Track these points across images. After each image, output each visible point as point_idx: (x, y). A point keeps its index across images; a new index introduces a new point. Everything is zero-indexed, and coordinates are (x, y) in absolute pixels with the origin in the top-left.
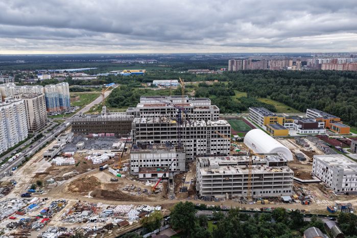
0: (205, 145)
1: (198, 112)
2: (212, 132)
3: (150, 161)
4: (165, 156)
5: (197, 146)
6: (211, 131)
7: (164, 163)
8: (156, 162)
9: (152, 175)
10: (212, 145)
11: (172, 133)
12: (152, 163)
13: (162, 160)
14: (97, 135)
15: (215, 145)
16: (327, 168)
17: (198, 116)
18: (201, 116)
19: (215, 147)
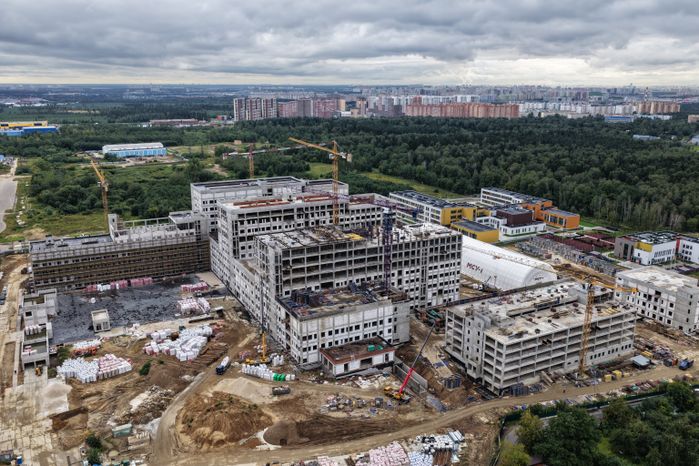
0: (418, 280)
1: (358, 211)
2: (431, 250)
3: (343, 330)
4: (371, 314)
5: (404, 283)
6: (429, 247)
7: (370, 330)
8: (354, 330)
9: (363, 362)
10: (430, 277)
11: (356, 261)
12: (345, 335)
13: (366, 325)
14: (108, 287)
15: (435, 276)
16: (658, 293)
17: (358, 218)
18: (363, 218)
19: (435, 281)
